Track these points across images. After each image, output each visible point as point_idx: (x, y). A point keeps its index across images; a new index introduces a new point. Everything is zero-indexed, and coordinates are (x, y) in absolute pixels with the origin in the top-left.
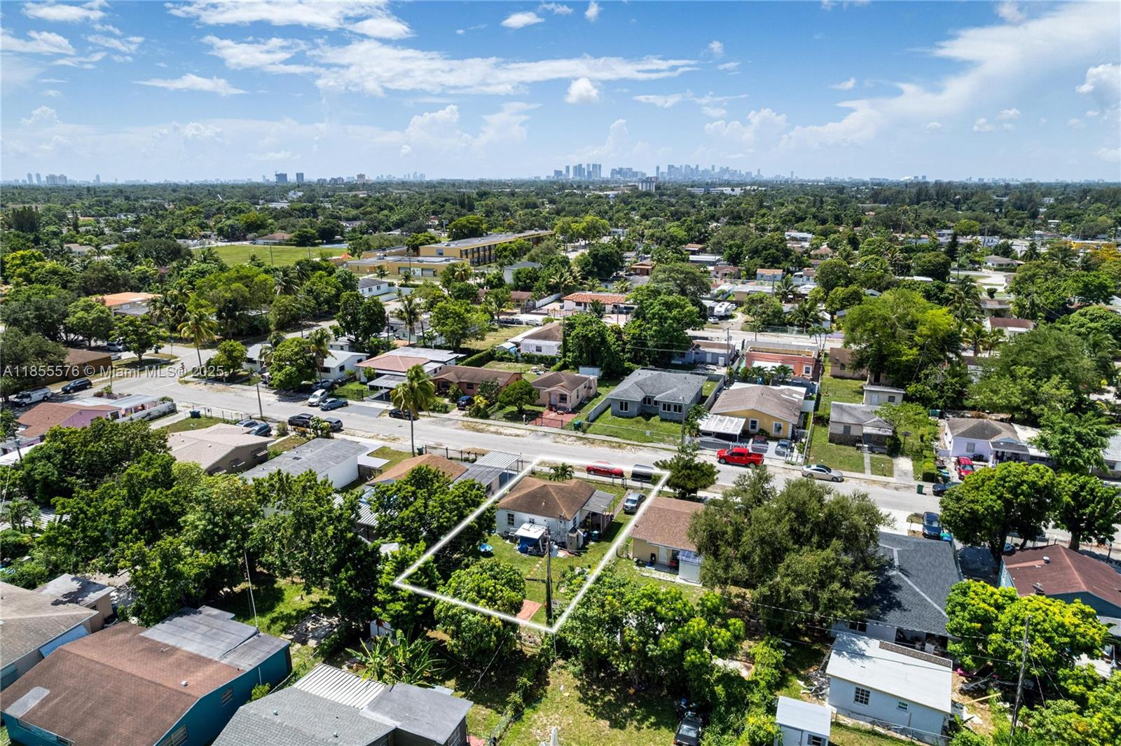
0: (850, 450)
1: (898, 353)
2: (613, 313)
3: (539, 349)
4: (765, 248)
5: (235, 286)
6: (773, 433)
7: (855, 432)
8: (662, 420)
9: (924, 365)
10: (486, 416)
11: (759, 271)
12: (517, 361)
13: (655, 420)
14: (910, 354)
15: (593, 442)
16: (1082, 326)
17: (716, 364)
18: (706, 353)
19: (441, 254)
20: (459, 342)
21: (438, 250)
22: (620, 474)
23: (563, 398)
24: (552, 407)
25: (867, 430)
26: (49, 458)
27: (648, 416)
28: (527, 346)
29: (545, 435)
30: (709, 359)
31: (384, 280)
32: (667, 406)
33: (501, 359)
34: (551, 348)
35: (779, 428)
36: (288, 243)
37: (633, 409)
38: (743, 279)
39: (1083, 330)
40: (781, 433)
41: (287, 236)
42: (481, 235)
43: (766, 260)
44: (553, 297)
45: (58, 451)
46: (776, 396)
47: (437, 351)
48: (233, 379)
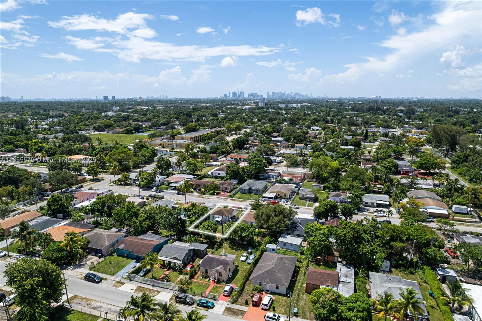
0: (304, 201)
1: (322, 174)
2: (243, 161)
3: (219, 174)
4: (298, 137)
5: (121, 155)
6: (284, 197)
7: (305, 196)
8: (254, 194)
9: (329, 177)
10: (204, 194)
11: (296, 145)
12: (212, 178)
13: (252, 194)
14: (325, 175)
15: (234, 200)
16: (386, 165)
17: (273, 178)
18: (270, 175)
19: (183, 139)
20: (194, 172)
21: (182, 137)
22: (241, 208)
23: (226, 189)
24: (223, 191)
25: (308, 196)
26: (98, 204)
27: (250, 193)
28: (215, 173)
29: (221, 199)
30: (271, 177)
31: (164, 149)
32: (256, 190)
33: (207, 177)
34: (223, 174)
35: (285, 196)
36: (122, 133)
37: (246, 191)
38: (290, 148)
39: (386, 166)
40: (286, 197)
41: (121, 130)
42: (197, 131)
43: (298, 141)
44: (223, 156)
45: (100, 202)
46: (286, 187)
47: (188, 175)
48: (126, 184)
